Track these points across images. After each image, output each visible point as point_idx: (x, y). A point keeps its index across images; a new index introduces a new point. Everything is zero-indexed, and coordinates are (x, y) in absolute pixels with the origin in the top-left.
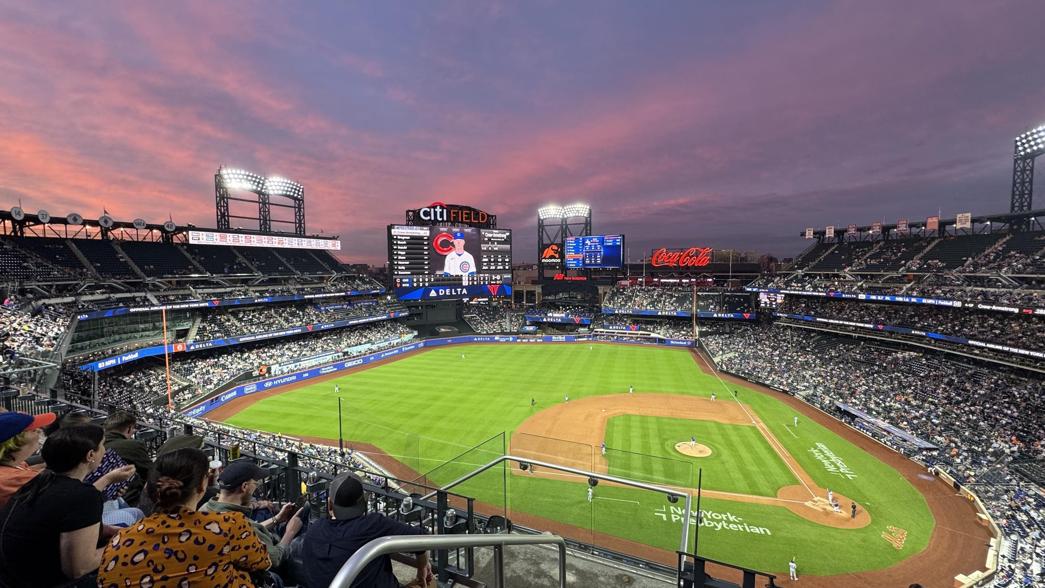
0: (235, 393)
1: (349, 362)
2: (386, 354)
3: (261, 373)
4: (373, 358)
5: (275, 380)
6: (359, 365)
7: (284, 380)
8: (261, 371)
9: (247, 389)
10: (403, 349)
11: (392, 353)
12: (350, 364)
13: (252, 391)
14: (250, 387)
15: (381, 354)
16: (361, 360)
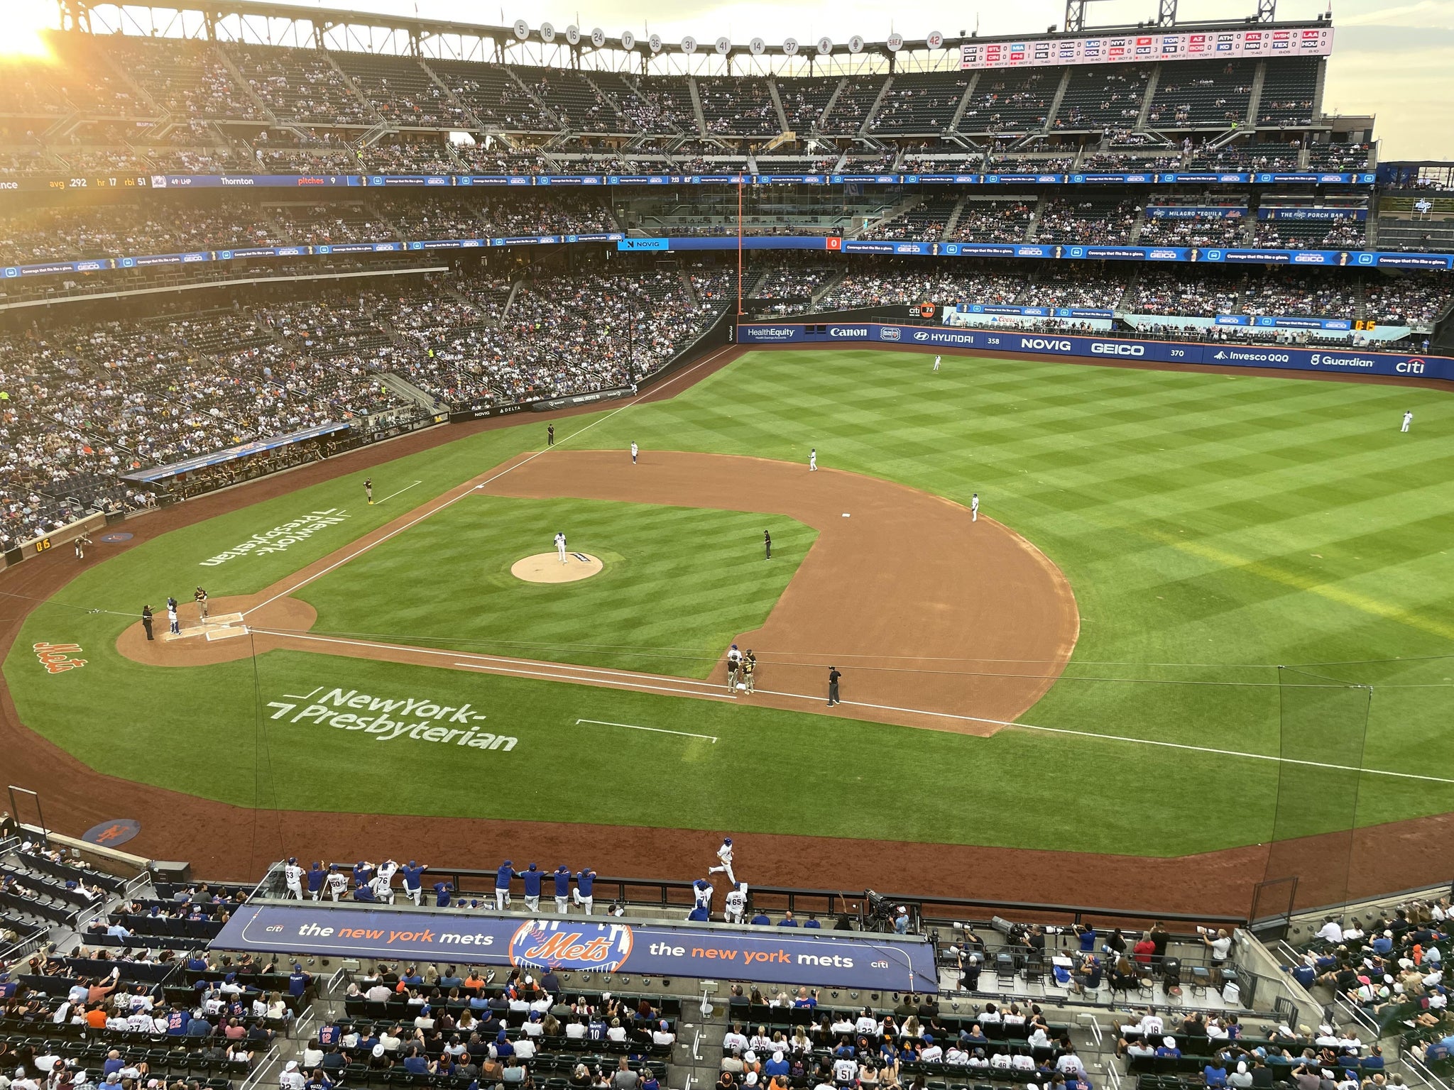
0: (864, 332)
1: (1104, 342)
2: (1233, 356)
3: (924, 315)
4: (1181, 353)
5: (935, 332)
6: (1131, 358)
7: (951, 338)
8: (924, 310)
9: (885, 333)
10: (1315, 359)
11: (1263, 358)
12: (1105, 349)
13: (892, 339)
14: (890, 332)
15: (1217, 351)
16: (1142, 348)
